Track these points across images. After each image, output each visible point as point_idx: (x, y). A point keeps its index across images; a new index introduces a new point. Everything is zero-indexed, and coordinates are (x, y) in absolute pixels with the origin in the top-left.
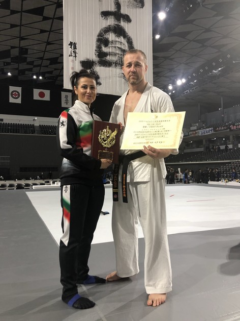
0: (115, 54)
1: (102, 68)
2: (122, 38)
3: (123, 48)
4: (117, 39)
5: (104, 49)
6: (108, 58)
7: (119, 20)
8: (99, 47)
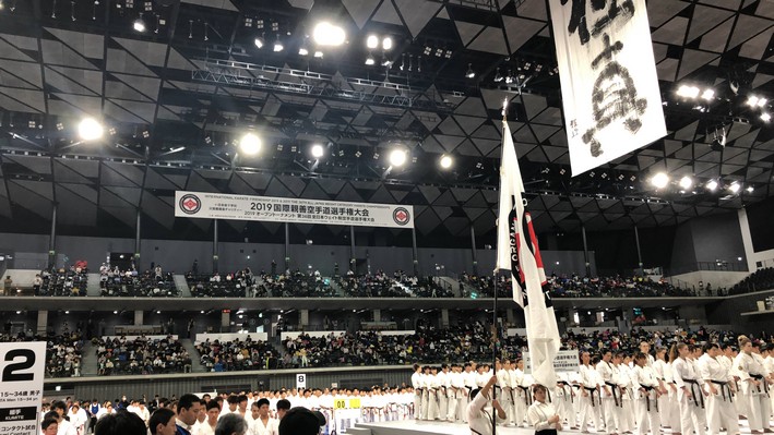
0: (612, 104)
1: (602, 130)
2: (616, 76)
3: (619, 88)
4: (612, 82)
5: (601, 106)
6: (606, 114)
7: (609, 57)
8: (596, 107)
